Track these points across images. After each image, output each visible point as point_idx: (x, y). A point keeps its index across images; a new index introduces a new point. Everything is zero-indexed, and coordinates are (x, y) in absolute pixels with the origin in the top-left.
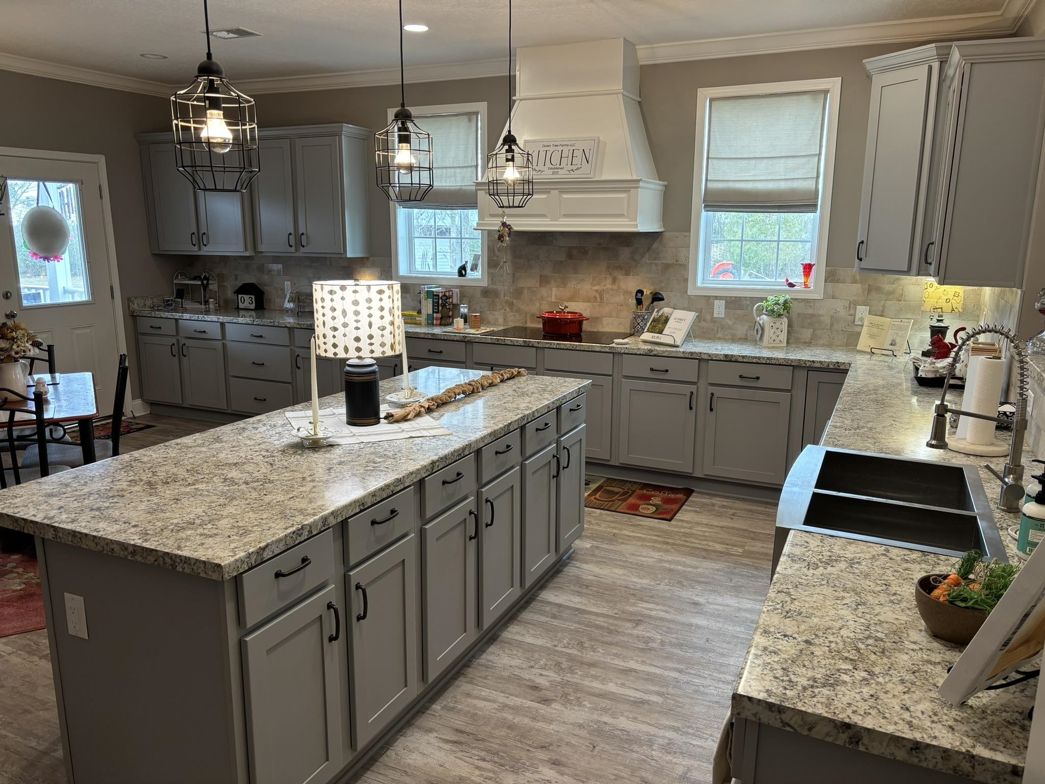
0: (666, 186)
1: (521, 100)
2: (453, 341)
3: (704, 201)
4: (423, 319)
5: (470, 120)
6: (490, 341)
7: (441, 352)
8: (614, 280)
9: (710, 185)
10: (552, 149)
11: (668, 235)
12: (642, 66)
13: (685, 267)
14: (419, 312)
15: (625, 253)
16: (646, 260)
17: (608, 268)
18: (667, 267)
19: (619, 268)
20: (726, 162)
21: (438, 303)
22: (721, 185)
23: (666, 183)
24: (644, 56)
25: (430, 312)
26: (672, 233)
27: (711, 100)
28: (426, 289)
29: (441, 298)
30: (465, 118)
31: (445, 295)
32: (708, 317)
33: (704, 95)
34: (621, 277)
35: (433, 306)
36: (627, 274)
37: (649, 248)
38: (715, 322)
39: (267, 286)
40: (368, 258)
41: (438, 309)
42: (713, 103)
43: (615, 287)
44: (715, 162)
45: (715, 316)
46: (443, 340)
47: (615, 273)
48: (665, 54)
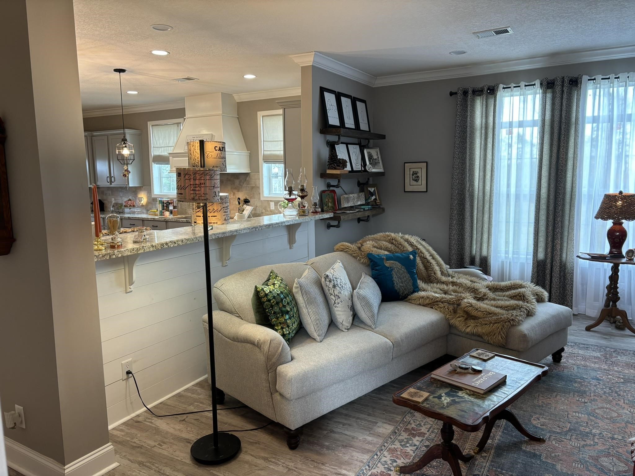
0: (250, 153)
1: (187, 118)
2: (161, 221)
3: (263, 160)
4: (158, 213)
5: (178, 126)
6: (174, 221)
7: (157, 226)
8: (234, 194)
9: (265, 153)
10: (195, 139)
11: (252, 174)
12: (238, 102)
13: (259, 188)
14: (157, 210)
15: (237, 182)
16: (245, 185)
17: (231, 189)
18: (253, 188)
19: (235, 188)
20: (270, 143)
21: (164, 205)
22: (269, 153)
23: (249, 152)
24: (238, 98)
25: (161, 210)
26: (254, 173)
27: (263, 116)
28: (160, 199)
29: (166, 203)
30: (176, 125)
31: (168, 202)
32: (269, 209)
33: (260, 114)
34: (236, 193)
35: (162, 207)
36: (238, 191)
37: (246, 180)
38: (271, 211)
39: (105, 200)
40: (142, 187)
41: (164, 208)
42: (263, 118)
43: (234, 197)
44: (266, 142)
45: (271, 209)
46: (158, 221)
47: (234, 191)
48: (245, 98)
